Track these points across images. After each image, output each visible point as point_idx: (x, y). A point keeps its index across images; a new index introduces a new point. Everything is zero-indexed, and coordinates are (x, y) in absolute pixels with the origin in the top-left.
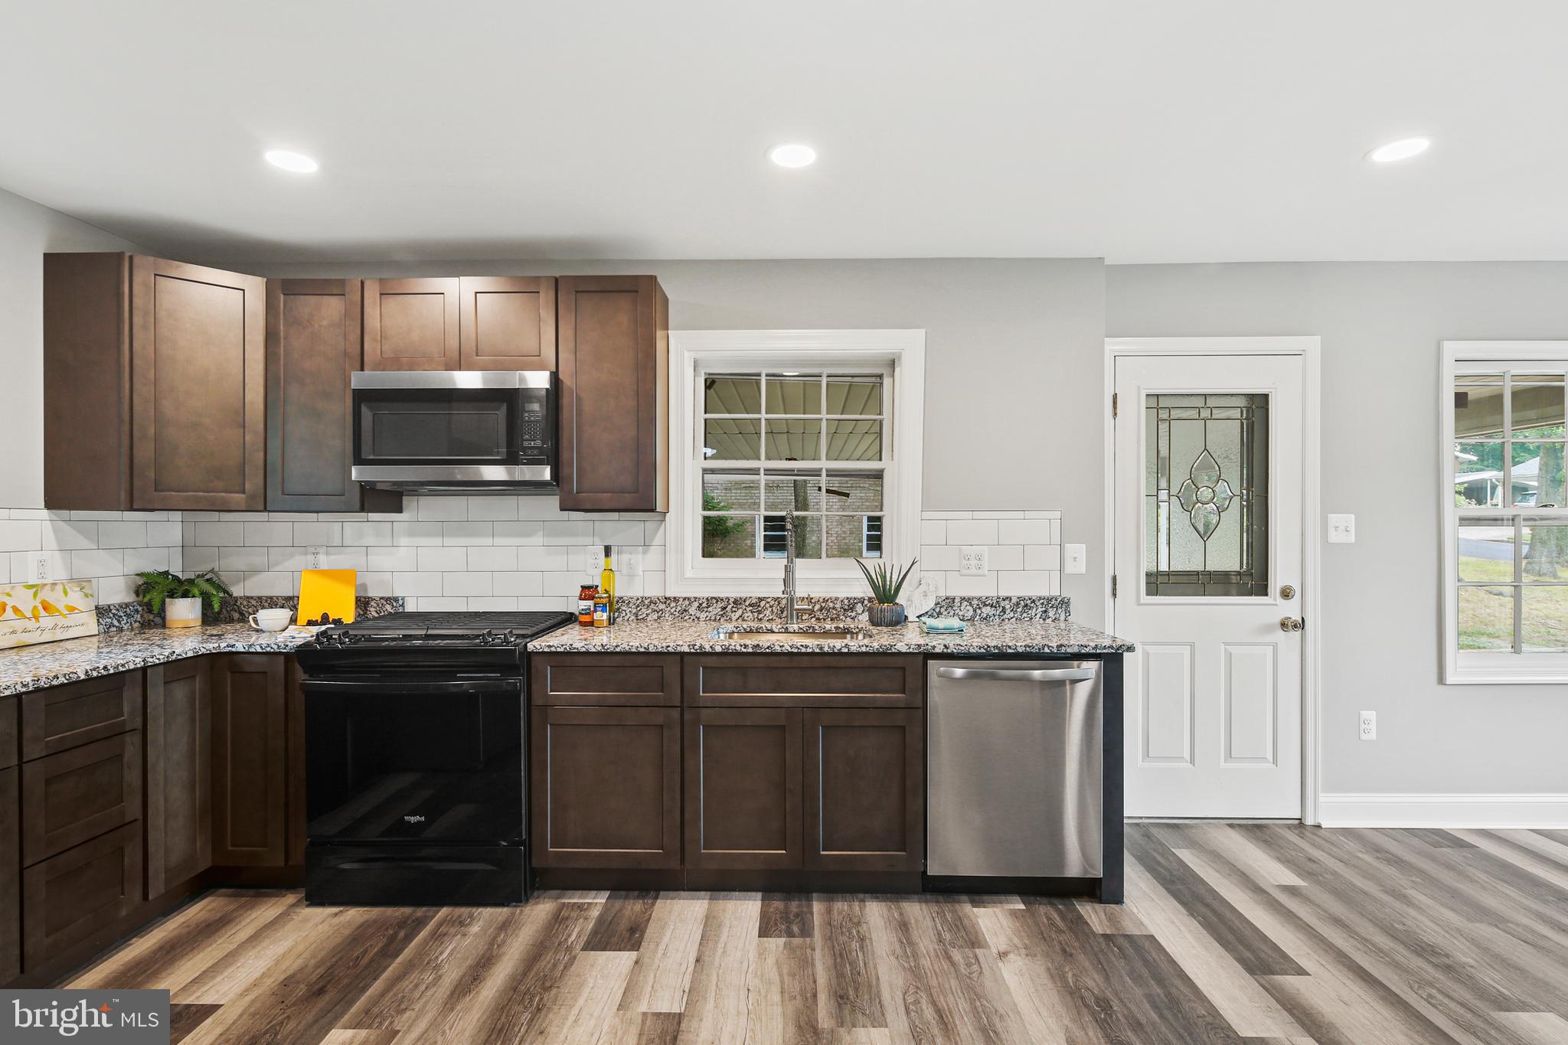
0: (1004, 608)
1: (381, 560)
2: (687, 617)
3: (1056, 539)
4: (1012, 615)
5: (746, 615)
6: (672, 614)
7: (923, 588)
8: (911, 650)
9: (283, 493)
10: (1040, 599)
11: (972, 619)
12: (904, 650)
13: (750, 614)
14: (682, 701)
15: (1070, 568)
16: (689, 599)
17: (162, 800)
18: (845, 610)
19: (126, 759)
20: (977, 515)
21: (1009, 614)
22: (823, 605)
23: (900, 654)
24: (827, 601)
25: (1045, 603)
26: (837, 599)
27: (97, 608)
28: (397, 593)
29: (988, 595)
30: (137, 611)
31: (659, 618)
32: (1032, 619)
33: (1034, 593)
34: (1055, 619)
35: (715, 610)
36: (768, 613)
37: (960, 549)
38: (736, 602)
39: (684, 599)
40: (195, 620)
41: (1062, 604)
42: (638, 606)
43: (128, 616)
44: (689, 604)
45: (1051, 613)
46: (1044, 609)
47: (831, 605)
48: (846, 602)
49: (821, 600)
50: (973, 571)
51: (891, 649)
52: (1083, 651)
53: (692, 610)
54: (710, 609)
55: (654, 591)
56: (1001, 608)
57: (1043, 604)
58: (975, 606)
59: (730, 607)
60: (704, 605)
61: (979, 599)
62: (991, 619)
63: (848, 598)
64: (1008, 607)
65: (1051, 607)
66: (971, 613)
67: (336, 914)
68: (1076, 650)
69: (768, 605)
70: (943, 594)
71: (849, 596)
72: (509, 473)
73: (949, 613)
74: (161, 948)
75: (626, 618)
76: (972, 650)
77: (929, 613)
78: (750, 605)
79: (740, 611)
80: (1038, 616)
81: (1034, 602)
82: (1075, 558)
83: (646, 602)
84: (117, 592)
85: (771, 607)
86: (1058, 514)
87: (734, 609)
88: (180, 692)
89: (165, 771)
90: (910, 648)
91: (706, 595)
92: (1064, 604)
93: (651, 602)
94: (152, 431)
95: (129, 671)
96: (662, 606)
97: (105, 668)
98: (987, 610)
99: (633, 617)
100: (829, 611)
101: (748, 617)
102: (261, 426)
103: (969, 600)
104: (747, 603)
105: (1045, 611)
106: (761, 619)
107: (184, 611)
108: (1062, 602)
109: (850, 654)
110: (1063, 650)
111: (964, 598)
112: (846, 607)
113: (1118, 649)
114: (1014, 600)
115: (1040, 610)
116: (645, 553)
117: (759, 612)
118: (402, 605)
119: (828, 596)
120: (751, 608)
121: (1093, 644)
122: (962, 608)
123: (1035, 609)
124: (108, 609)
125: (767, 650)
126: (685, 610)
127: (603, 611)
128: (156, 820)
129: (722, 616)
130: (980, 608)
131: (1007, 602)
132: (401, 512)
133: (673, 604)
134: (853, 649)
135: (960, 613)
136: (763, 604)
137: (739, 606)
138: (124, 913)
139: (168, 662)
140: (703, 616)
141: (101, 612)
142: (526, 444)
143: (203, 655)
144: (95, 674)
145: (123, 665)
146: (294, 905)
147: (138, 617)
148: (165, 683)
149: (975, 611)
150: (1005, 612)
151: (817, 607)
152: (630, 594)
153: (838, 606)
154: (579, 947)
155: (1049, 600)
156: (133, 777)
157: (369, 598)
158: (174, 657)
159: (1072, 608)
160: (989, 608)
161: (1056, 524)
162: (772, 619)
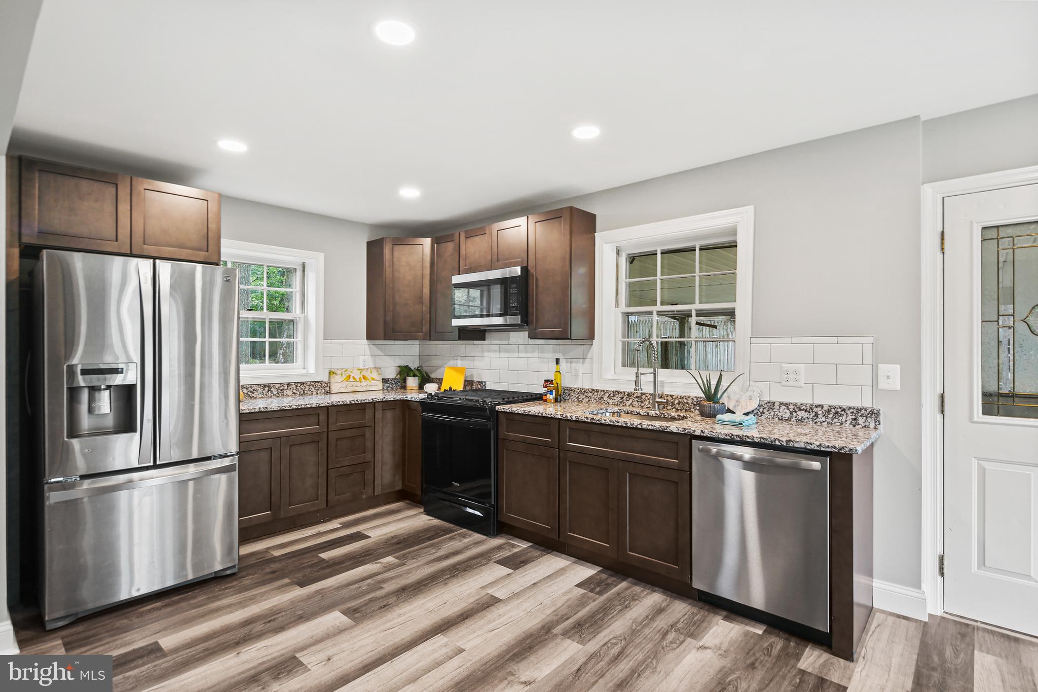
0: (816, 413)
1: (478, 363)
2: (603, 402)
3: (868, 359)
4: (824, 419)
5: (634, 403)
6: (595, 399)
7: (749, 393)
8: (679, 431)
9: (435, 332)
10: (850, 408)
11: (789, 420)
12: (675, 430)
13: (636, 403)
14: (559, 447)
15: (883, 384)
16: (604, 391)
17: (380, 457)
18: (694, 405)
19: (366, 437)
20: (795, 340)
21: (821, 418)
22: (680, 400)
23: (672, 433)
24: (683, 398)
25: (855, 412)
26: (689, 397)
27: (383, 379)
28: (484, 380)
29: (802, 402)
30: (399, 382)
31: (589, 401)
32: (842, 424)
33: (845, 404)
34: (865, 426)
35: (617, 399)
36: (647, 403)
37: (781, 367)
38: (628, 395)
39: (601, 391)
40: (415, 386)
41: (871, 415)
42: (579, 393)
43: (396, 383)
44: (604, 394)
45: (861, 421)
46: (854, 417)
47: (685, 401)
48: (695, 399)
49: (679, 397)
50: (792, 383)
51: (666, 429)
52: (808, 447)
53: (605, 398)
54: (615, 398)
55: (587, 386)
56: (814, 413)
57: (852, 413)
58: (791, 410)
59: (625, 397)
60: (612, 395)
61: (795, 405)
62: (805, 421)
63: (696, 397)
64: (820, 412)
65: (861, 416)
66: (788, 415)
67: (430, 520)
68: (802, 445)
69: (647, 398)
70: (767, 399)
71: (698, 396)
72: (506, 320)
73: (770, 413)
74: (374, 514)
75: (573, 400)
76: (720, 436)
77: (755, 412)
78: (636, 397)
79: (631, 401)
80: (848, 422)
81: (844, 410)
82: (888, 376)
83: (583, 391)
84: (391, 373)
85: (648, 399)
86: (870, 339)
87: (627, 399)
88: (389, 414)
89: (382, 445)
90: (679, 430)
91: (614, 389)
92: (874, 414)
93: (585, 391)
94: (391, 308)
95: (366, 403)
96: (590, 394)
97: (357, 400)
98: (801, 414)
99: (576, 400)
100: (684, 405)
101: (635, 404)
102: (429, 303)
103: (787, 405)
104: (635, 396)
105: (855, 419)
106: (643, 407)
107: (412, 382)
108: (872, 412)
109: (642, 429)
110: (791, 444)
111: (783, 403)
112: (695, 403)
113: (840, 450)
114: (826, 408)
115: (850, 417)
116: (583, 363)
117: (642, 402)
118: (485, 386)
119: (683, 395)
120: (637, 399)
121: (818, 443)
122: (781, 410)
123: (845, 416)
124: (388, 380)
125: (598, 422)
126: (602, 398)
127: (550, 394)
128: (378, 465)
129: (621, 402)
130: (795, 412)
131: (819, 409)
132: (485, 340)
133: (596, 394)
134: (645, 426)
135: (779, 414)
136: (644, 397)
137: (630, 398)
138: (364, 497)
139: (382, 401)
140: (611, 401)
141: (385, 381)
142: (511, 305)
143: (397, 400)
144: (353, 402)
145: (364, 400)
146: (421, 513)
147: (399, 384)
148: (383, 410)
149: (791, 413)
150: (817, 417)
151: (676, 402)
152: (576, 386)
153: (690, 401)
154: (494, 560)
155: (859, 410)
156: (369, 444)
157: (473, 381)
158: (385, 399)
159: (881, 418)
160: (803, 412)
161: (868, 349)
162: (649, 407)
